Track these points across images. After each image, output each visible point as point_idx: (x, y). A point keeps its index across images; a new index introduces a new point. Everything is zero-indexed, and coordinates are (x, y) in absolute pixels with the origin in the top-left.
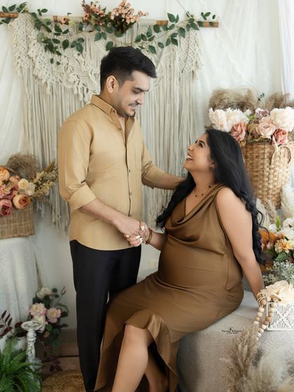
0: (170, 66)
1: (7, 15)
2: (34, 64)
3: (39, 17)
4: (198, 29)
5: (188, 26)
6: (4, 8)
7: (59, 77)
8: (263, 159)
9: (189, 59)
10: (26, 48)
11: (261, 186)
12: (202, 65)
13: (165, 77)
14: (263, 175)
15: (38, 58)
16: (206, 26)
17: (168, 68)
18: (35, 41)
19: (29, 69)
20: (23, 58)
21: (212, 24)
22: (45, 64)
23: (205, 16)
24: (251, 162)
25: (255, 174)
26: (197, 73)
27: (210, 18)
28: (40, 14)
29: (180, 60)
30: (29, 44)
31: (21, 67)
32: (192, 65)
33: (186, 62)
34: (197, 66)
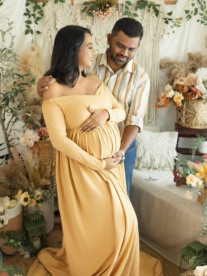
0: (147, 33)
9: (159, 27)
10: (54, 22)
20: (52, 29)
26: (164, 36)
29: (153, 28)
30: (55, 20)
31: (51, 36)
32: (161, 31)
33: (156, 29)
34: (164, 32)
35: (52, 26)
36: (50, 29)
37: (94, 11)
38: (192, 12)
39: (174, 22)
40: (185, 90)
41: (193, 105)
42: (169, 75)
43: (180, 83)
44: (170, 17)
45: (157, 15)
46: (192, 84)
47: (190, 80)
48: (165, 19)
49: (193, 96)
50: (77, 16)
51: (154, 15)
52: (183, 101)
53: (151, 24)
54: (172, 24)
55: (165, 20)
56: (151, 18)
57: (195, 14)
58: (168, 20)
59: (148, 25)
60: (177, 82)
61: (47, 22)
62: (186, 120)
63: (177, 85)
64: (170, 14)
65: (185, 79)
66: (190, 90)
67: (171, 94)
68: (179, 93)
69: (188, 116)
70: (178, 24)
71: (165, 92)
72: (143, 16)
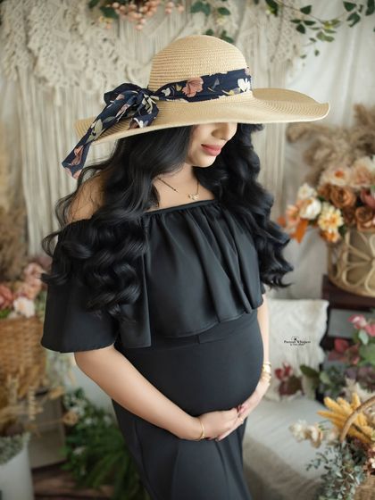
2: (35, 60)
7: (75, 78)
9: (282, 41)
10: (23, 35)
15: (42, 50)
17: (249, 55)
19: (28, 68)
20: (19, 52)
22: (52, 58)
29: (268, 41)
30: (27, 29)
31: (17, 68)
32: (288, 51)
33: (277, 44)
34: (296, 53)
35: (20, 45)
36: (14, 53)
37: (116, 5)
38: (362, 6)
39: (317, 29)
40: (347, 203)
41: (368, 239)
42: (310, 159)
43: (335, 181)
44: (308, 18)
45: (275, 13)
46: (366, 186)
47: (360, 176)
48: (297, 21)
49: (368, 217)
50: (78, 19)
51: (268, 12)
52: (341, 230)
53: (262, 33)
54: (314, 34)
55: (296, 25)
56: (263, 19)
57: (368, 13)
58: (303, 24)
59: (255, 36)
60: (329, 178)
61: (8, 36)
62: (349, 273)
63: (329, 187)
64: (307, 10)
65: (347, 172)
66: (359, 202)
67: (313, 209)
68: (332, 209)
69: (354, 265)
70: (328, 35)
71: (298, 203)
72: (242, 12)
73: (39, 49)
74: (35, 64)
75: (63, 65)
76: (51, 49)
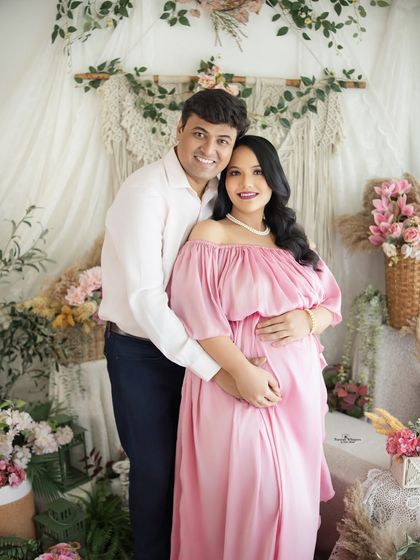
0: (303, 138)
1: (95, 76)
2: (128, 136)
3: (136, 78)
4: (340, 91)
5: (327, 88)
6: (91, 68)
8: (413, 270)
9: (327, 129)
10: (118, 116)
11: (410, 304)
12: (345, 137)
13: (296, 152)
14: (413, 291)
15: (133, 129)
16: (350, 87)
17: (300, 140)
18: (131, 108)
19: (121, 142)
20: (114, 129)
21: (357, 85)
22: (142, 136)
23: (348, 74)
24: (398, 272)
25: (403, 288)
26: (338, 147)
27: (354, 77)
28: (138, 75)
29: (316, 129)
30: (122, 111)
32: (332, 137)
33: (323, 132)
34: (338, 139)
35: (114, 123)
36: (110, 129)
73: (131, 127)
74: (127, 140)
75: (150, 141)
76: (140, 128)
